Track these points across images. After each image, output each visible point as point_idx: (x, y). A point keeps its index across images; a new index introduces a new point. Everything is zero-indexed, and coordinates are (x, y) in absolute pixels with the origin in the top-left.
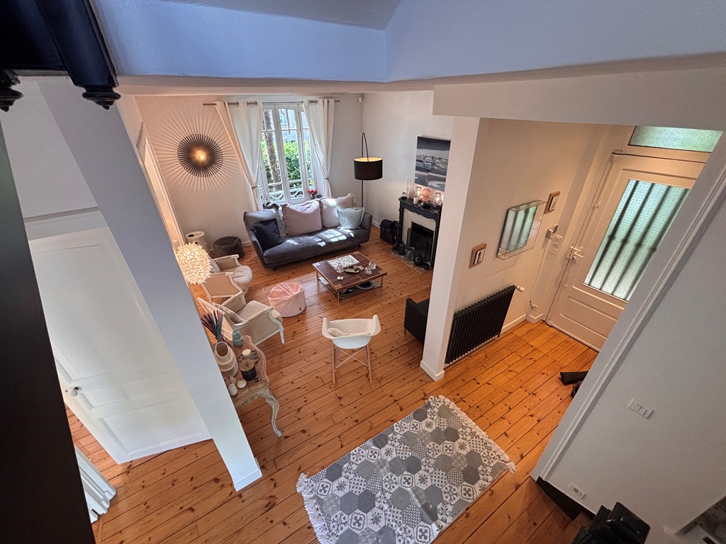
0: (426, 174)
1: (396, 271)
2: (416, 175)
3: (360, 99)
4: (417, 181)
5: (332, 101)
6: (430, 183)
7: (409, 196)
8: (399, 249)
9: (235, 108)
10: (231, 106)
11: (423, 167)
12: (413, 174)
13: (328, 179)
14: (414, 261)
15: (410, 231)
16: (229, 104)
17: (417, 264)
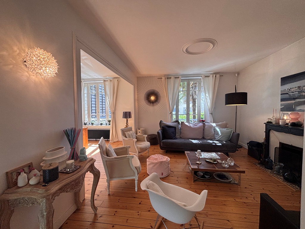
0: (293, 102)
1: (260, 178)
2: (281, 105)
3: (236, 75)
4: (282, 110)
5: (218, 76)
6: (298, 108)
7: (276, 121)
8: (267, 164)
9: (169, 80)
10: (168, 79)
11: (289, 97)
12: (279, 104)
13: (212, 114)
14: (283, 176)
15: (278, 150)
16: (167, 78)
17: (286, 180)
